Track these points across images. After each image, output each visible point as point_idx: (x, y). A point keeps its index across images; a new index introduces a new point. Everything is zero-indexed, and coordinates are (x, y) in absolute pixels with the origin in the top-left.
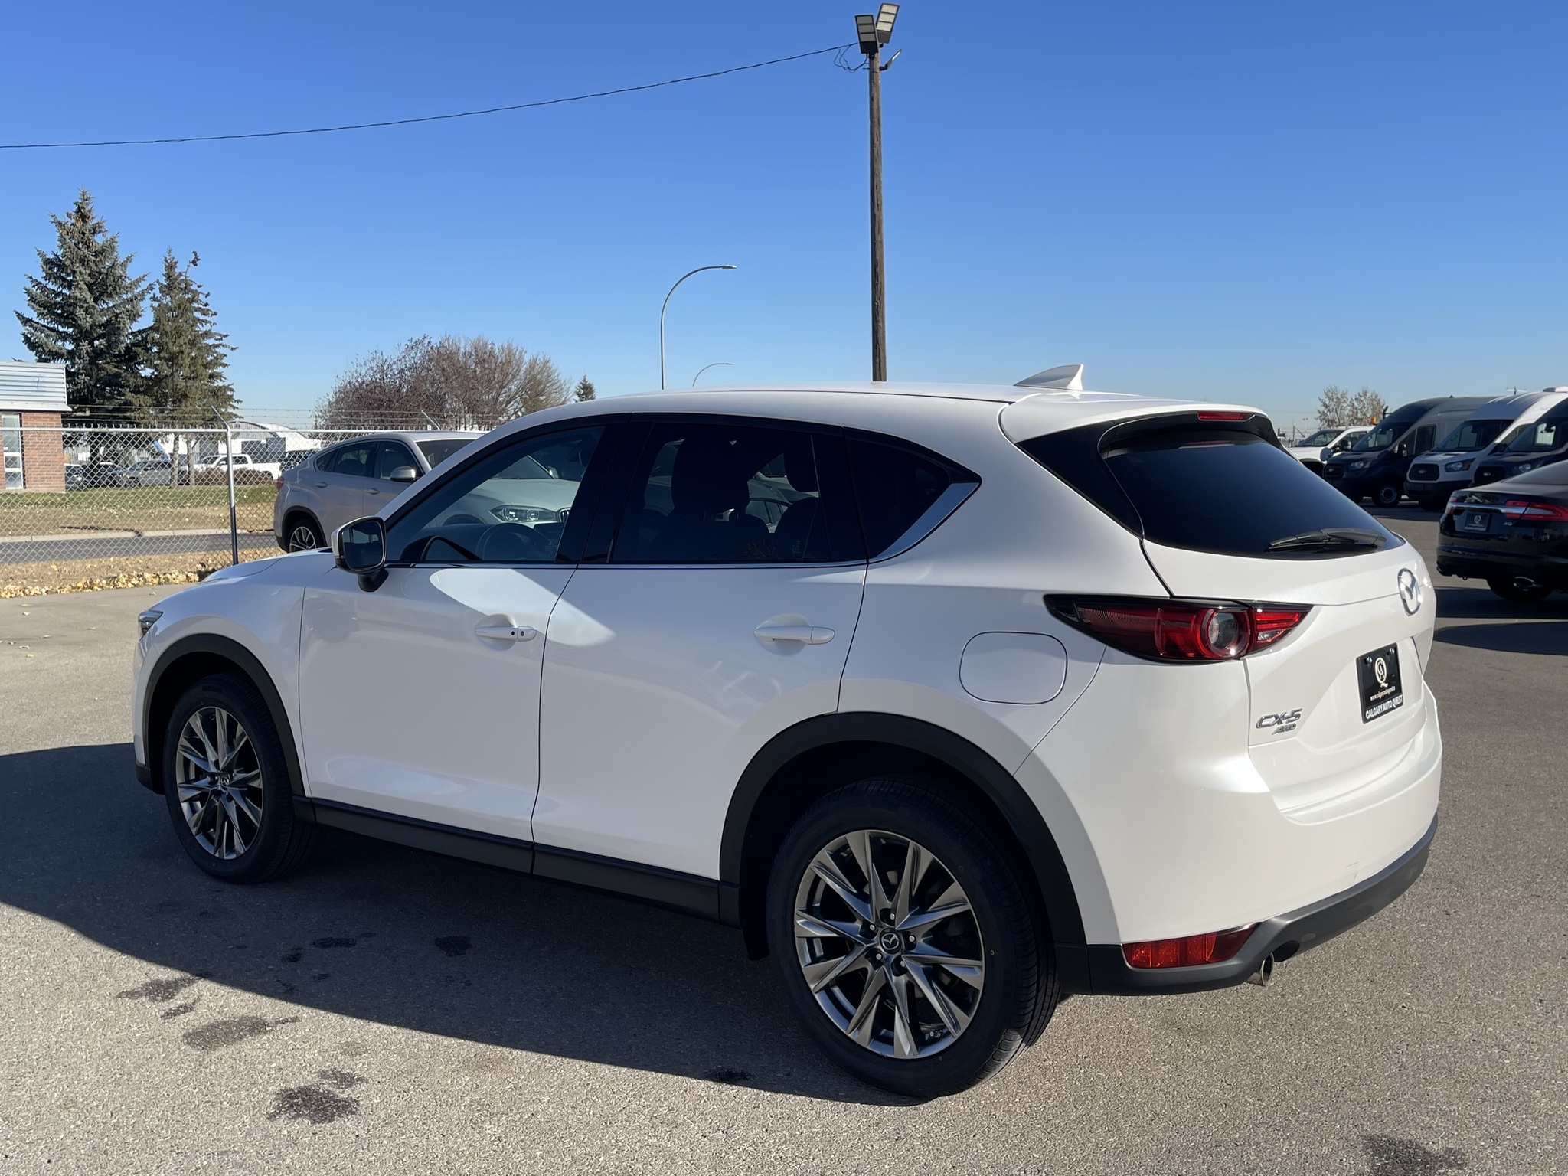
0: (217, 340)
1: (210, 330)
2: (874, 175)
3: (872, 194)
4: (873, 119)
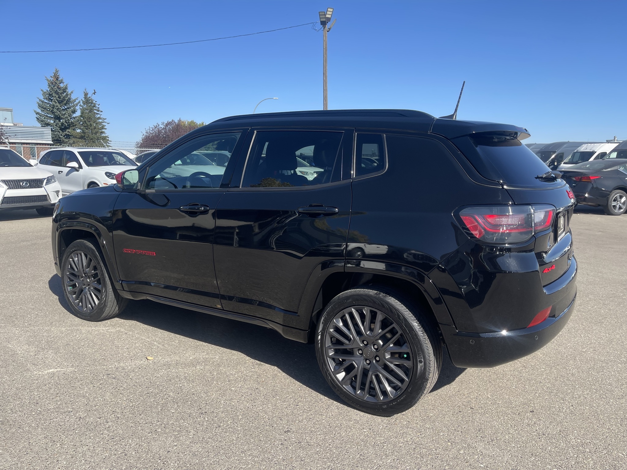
0: (102, 120)
1: (100, 117)
2: (324, 67)
3: (324, 73)
4: (324, 48)
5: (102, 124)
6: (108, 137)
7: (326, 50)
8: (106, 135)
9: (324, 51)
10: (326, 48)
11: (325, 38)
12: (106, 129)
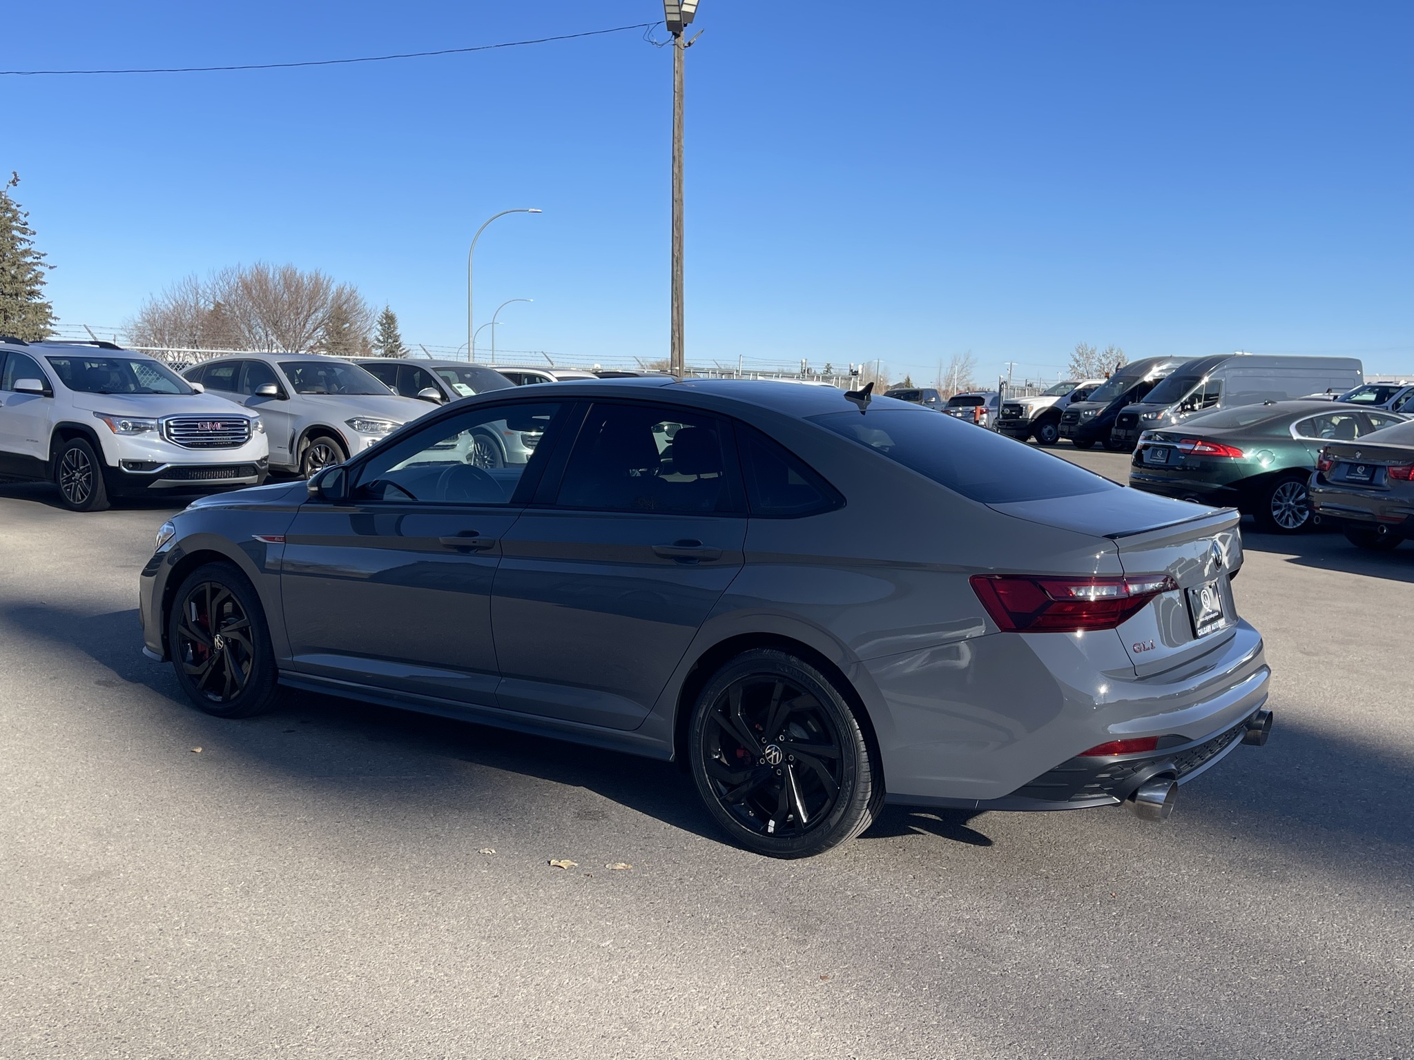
0: (34, 258)
1: (30, 249)
2: (676, 140)
3: (674, 157)
4: (676, 90)
5: (34, 270)
6: (50, 307)
7: (681, 96)
8: (45, 301)
9: (676, 99)
10: (681, 90)
11: (680, 65)
12: (45, 283)
